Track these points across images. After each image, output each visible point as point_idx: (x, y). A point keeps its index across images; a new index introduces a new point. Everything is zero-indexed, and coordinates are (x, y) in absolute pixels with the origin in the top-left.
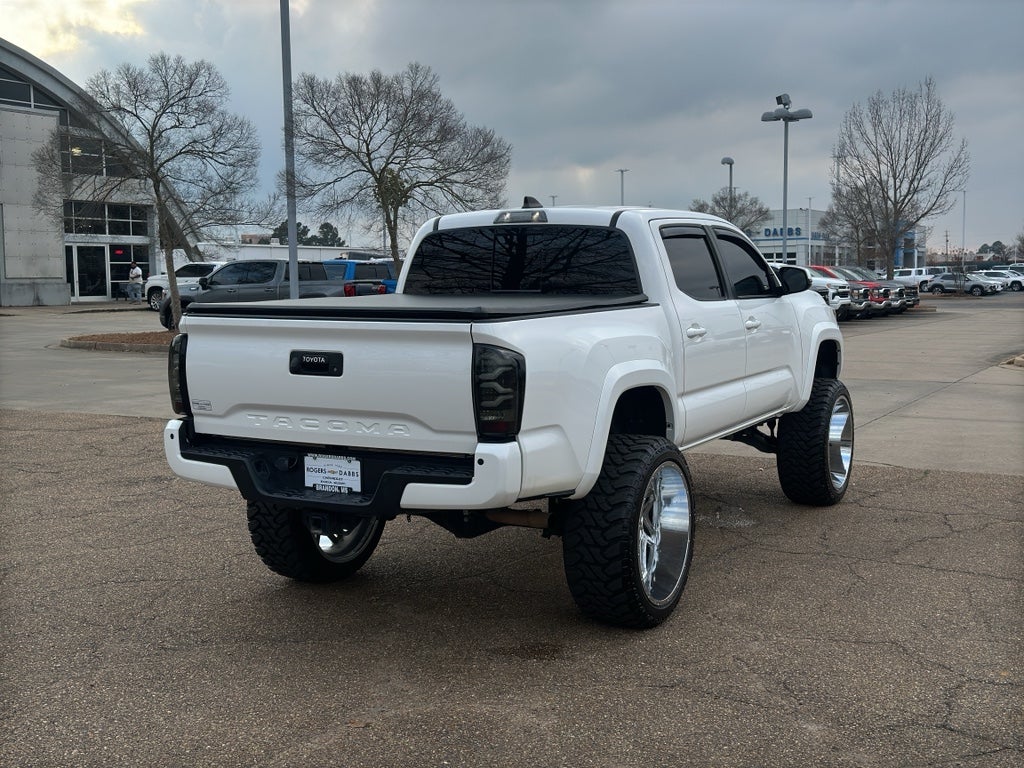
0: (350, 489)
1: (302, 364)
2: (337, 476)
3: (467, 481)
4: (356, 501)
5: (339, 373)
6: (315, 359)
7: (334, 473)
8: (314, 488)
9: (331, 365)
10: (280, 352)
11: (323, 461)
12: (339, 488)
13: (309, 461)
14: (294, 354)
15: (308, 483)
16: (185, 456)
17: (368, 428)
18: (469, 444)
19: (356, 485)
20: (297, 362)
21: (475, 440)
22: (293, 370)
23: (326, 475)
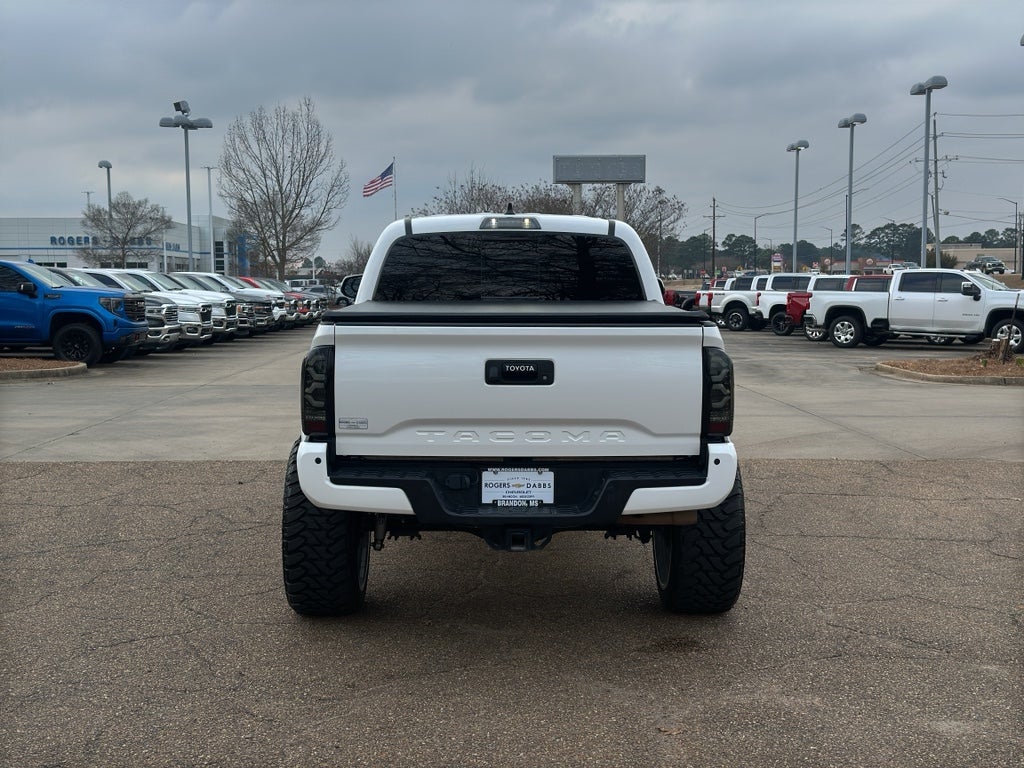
0: (541, 504)
1: (500, 373)
2: (525, 489)
3: (701, 481)
4: (545, 513)
5: (550, 381)
6: (522, 368)
7: (520, 486)
8: (495, 503)
9: (540, 373)
10: (475, 361)
11: (505, 475)
12: (528, 502)
13: (487, 476)
14: (490, 364)
15: (487, 498)
16: (334, 481)
17: (575, 437)
18: (690, 446)
19: (548, 497)
20: (494, 371)
21: (697, 441)
22: (490, 380)
23: (511, 489)
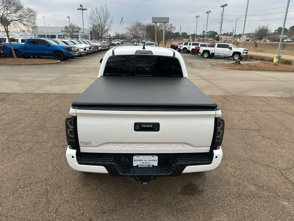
0: (153, 166)
2: (148, 161)
3: (210, 163)
5: (158, 130)
7: (146, 161)
8: (137, 166)
9: (155, 127)
11: (141, 157)
12: (149, 166)
13: (135, 158)
14: (136, 124)
15: (135, 164)
16: (79, 163)
17: (166, 147)
18: (207, 150)
19: (156, 164)
20: (138, 126)
21: (209, 148)
22: (136, 130)
23: (143, 162)
